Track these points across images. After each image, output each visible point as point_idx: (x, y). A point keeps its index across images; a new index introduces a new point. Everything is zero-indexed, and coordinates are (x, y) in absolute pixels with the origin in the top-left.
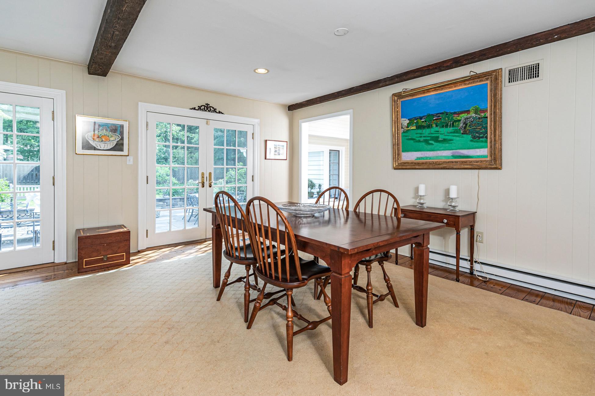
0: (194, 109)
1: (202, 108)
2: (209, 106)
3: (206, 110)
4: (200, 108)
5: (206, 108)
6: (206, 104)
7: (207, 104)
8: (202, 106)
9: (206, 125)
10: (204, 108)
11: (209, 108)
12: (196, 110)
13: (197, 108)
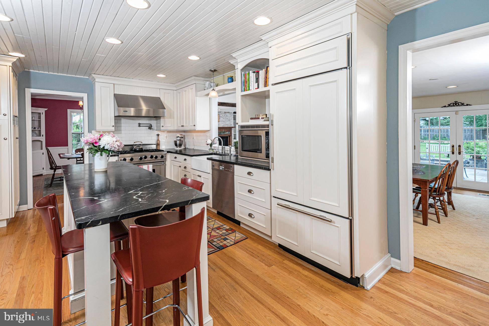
0: (445, 107)
1: (451, 105)
2: (457, 103)
3: (455, 106)
4: (449, 105)
5: (454, 104)
6: (454, 102)
7: (456, 102)
8: (451, 104)
9: (455, 115)
10: (453, 105)
11: (457, 104)
12: (446, 107)
13: (447, 106)
